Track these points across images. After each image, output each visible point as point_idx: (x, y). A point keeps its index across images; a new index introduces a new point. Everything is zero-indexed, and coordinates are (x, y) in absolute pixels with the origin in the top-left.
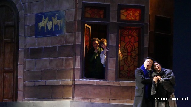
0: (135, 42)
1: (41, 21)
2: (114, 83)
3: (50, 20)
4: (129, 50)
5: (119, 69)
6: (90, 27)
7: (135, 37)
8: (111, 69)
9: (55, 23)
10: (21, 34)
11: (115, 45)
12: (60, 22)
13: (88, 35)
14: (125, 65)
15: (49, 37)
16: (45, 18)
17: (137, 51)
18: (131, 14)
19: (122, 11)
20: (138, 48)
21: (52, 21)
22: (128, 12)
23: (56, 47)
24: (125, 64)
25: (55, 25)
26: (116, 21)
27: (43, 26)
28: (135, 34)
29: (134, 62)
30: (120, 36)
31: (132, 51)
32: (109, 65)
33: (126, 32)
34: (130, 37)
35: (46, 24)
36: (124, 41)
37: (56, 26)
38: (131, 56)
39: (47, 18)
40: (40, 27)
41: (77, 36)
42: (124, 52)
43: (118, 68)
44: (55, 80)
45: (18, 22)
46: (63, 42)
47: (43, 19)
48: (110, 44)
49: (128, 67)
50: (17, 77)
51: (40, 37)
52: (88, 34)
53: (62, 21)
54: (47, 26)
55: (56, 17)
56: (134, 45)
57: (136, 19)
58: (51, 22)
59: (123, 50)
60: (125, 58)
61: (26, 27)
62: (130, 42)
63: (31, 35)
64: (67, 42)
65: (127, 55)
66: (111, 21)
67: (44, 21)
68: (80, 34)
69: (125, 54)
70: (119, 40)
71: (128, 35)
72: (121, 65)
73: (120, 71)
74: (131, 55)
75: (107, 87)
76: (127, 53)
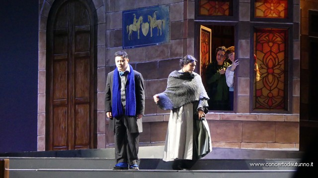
0: (280, 52)
1: (132, 23)
2: (247, 117)
3: (146, 20)
4: (270, 64)
5: (254, 95)
6: (209, 30)
7: (279, 45)
8: (243, 95)
9: (153, 26)
10: (100, 44)
11: (248, 57)
12: (161, 23)
13: (207, 43)
14: (265, 88)
15: (144, 48)
17: (282, 67)
18: (272, 8)
19: (258, 4)
20: (283, 62)
21: (149, 23)
23: (156, 62)
24: (265, 86)
25: (153, 29)
26: (249, 20)
27: (135, 30)
28: (279, 39)
29: (278, 84)
30: (255, 43)
31: (274, 66)
32: (240, 89)
33: (265, 37)
34: (271, 44)
35: (139, 27)
36: (262, 51)
37: (155, 30)
38: (273, 74)
39: (141, 18)
40: (130, 32)
41: (188, 44)
42: (263, 68)
43: (254, 93)
44: (156, 114)
45: (96, 25)
46: (166, 55)
47: (135, 19)
48: (241, 56)
49: (269, 92)
50: (96, 111)
51: (131, 48)
52: (206, 40)
53: (164, 21)
54: (141, 29)
55: (155, 16)
56: (277, 57)
57: (280, 16)
58: (147, 23)
59: (260, 64)
60: (264, 77)
61: (108, 32)
62: (271, 51)
63: (116, 45)
64: (172, 54)
65: (267, 72)
66: (241, 20)
67: (137, 22)
68: (193, 42)
69: (265, 71)
70: (255, 49)
71: (268, 42)
72: (257, 89)
73: (256, 97)
74: (273, 72)
75: (236, 123)
76: (267, 70)
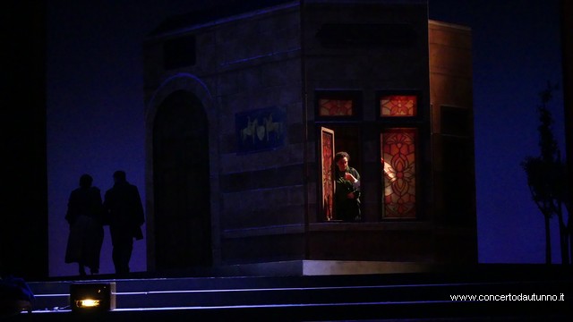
0: (409, 154)
1: (246, 127)
3: (261, 123)
5: (383, 202)
6: (332, 132)
7: (408, 146)
9: (269, 129)
10: (212, 150)
11: (375, 161)
12: (278, 126)
13: (329, 147)
14: (394, 194)
15: (261, 153)
16: (252, 121)
17: (413, 170)
18: (400, 105)
19: (384, 102)
20: (413, 165)
21: (265, 126)
22: (395, 103)
23: (274, 169)
25: (269, 133)
27: (249, 134)
28: (408, 139)
29: (408, 188)
30: (382, 145)
31: (404, 169)
33: (392, 138)
34: (399, 145)
35: (254, 131)
36: (390, 154)
37: (272, 133)
39: (256, 122)
40: (245, 137)
41: (308, 148)
42: (392, 172)
44: (276, 226)
45: (206, 130)
46: (285, 161)
47: (249, 122)
49: (399, 198)
50: (209, 224)
51: (246, 154)
53: (281, 124)
54: (256, 133)
55: (271, 118)
56: (407, 159)
57: (408, 114)
58: (263, 126)
59: (389, 168)
60: (393, 182)
61: (221, 137)
62: (399, 153)
63: (230, 152)
64: (291, 160)
66: (365, 120)
67: (251, 125)
68: (314, 146)
70: (382, 151)
71: (396, 143)
72: (386, 195)
73: (386, 204)
74: (403, 176)
76: (397, 174)
